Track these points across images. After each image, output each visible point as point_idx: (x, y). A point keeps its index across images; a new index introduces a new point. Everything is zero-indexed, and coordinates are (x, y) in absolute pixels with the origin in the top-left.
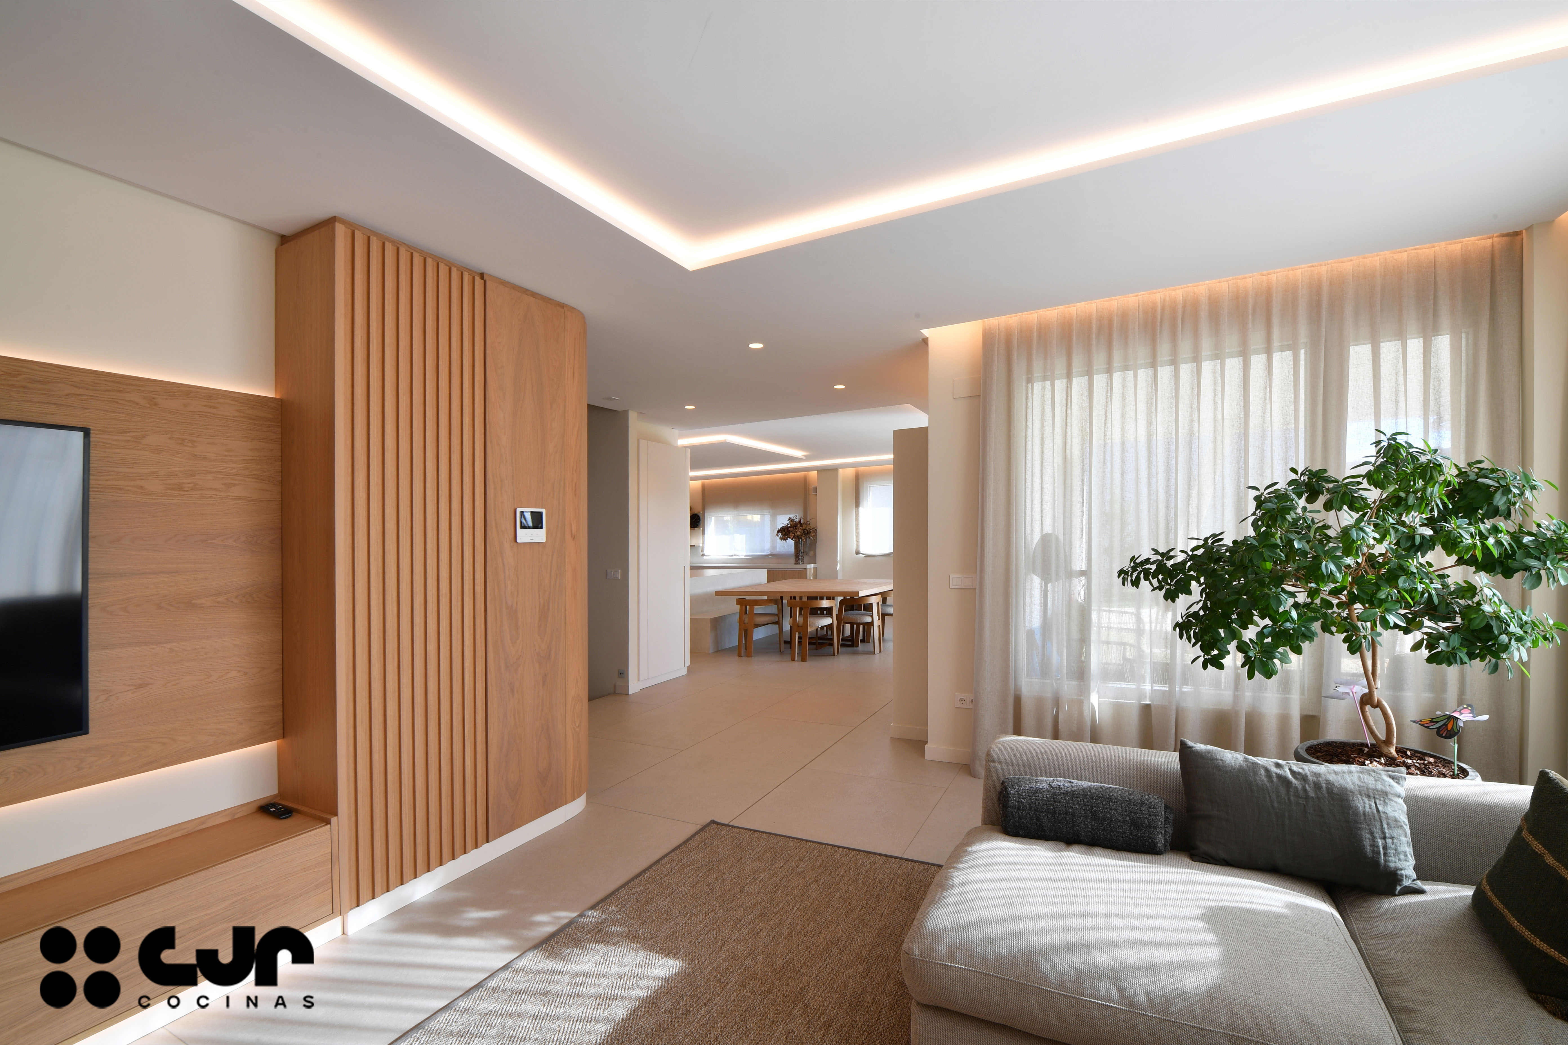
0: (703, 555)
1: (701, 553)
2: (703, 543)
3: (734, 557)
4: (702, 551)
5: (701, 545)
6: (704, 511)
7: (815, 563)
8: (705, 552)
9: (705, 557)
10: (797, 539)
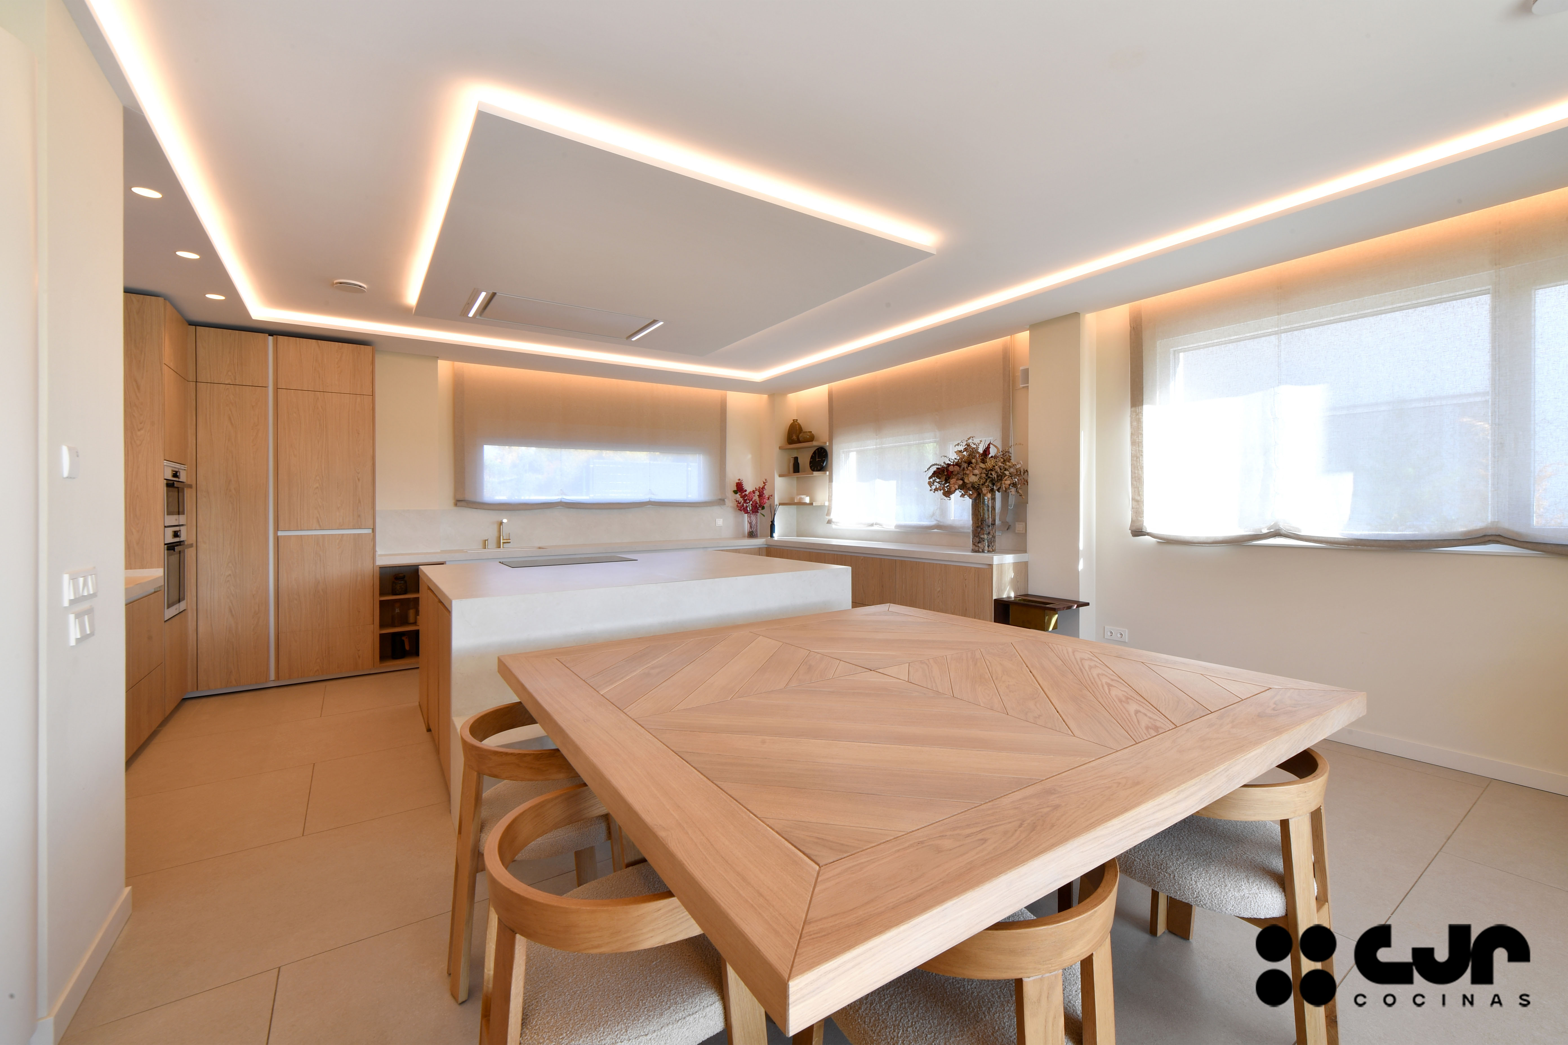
0: (829, 522)
1: (828, 518)
2: (830, 500)
3: (875, 528)
4: (828, 514)
5: (827, 504)
6: (831, 440)
7: (1020, 547)
8: (833, 516)
9: (834, 526)
10: (976, 493)
